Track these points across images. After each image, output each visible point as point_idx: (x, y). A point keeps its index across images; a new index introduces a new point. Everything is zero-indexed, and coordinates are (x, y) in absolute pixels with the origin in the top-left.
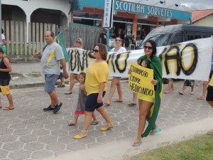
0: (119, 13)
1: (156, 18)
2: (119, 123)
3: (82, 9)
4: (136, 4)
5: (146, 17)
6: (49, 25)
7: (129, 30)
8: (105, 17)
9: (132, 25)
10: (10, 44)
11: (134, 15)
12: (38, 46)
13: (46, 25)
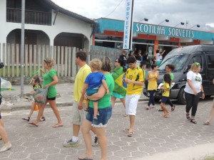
0: (139, 35)
1: (178, 39)
2: (129, 143)
3: (102, 32)
4: (157, 26)
5: (167, 38)
6: (70, 48)
7: (150, 51)
8: (124, 39)
9: (153, 47)
10: (33, 67)
11: (155, 37)
12: (59, 68)
13: (66, 48)
